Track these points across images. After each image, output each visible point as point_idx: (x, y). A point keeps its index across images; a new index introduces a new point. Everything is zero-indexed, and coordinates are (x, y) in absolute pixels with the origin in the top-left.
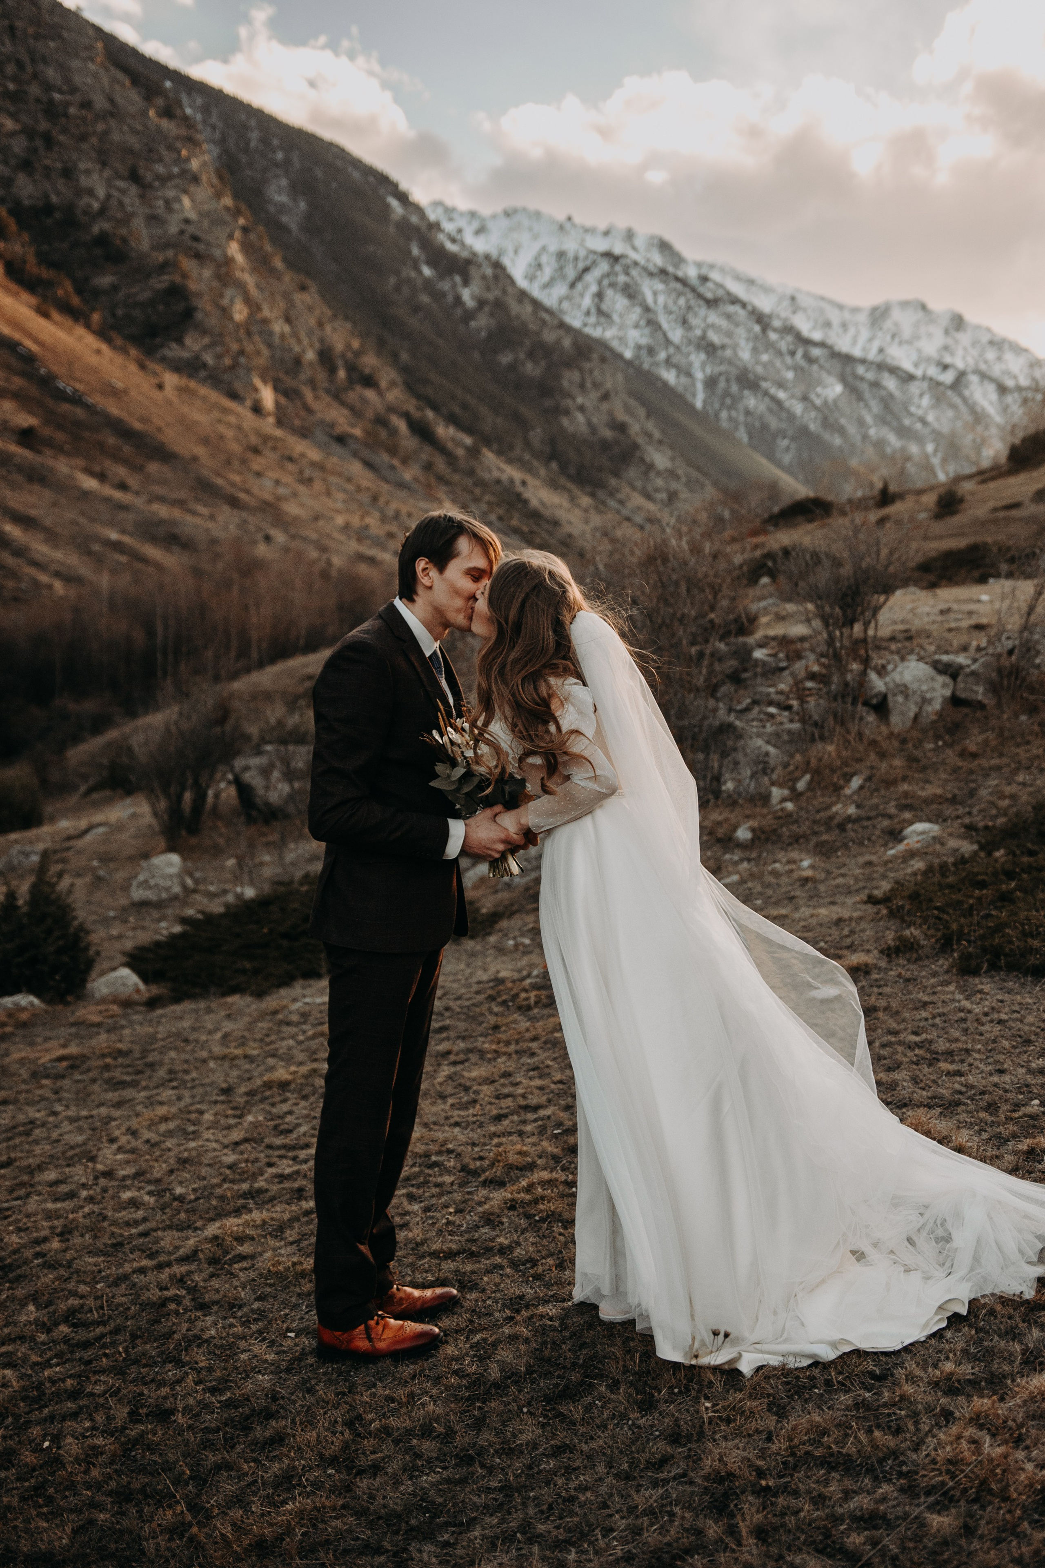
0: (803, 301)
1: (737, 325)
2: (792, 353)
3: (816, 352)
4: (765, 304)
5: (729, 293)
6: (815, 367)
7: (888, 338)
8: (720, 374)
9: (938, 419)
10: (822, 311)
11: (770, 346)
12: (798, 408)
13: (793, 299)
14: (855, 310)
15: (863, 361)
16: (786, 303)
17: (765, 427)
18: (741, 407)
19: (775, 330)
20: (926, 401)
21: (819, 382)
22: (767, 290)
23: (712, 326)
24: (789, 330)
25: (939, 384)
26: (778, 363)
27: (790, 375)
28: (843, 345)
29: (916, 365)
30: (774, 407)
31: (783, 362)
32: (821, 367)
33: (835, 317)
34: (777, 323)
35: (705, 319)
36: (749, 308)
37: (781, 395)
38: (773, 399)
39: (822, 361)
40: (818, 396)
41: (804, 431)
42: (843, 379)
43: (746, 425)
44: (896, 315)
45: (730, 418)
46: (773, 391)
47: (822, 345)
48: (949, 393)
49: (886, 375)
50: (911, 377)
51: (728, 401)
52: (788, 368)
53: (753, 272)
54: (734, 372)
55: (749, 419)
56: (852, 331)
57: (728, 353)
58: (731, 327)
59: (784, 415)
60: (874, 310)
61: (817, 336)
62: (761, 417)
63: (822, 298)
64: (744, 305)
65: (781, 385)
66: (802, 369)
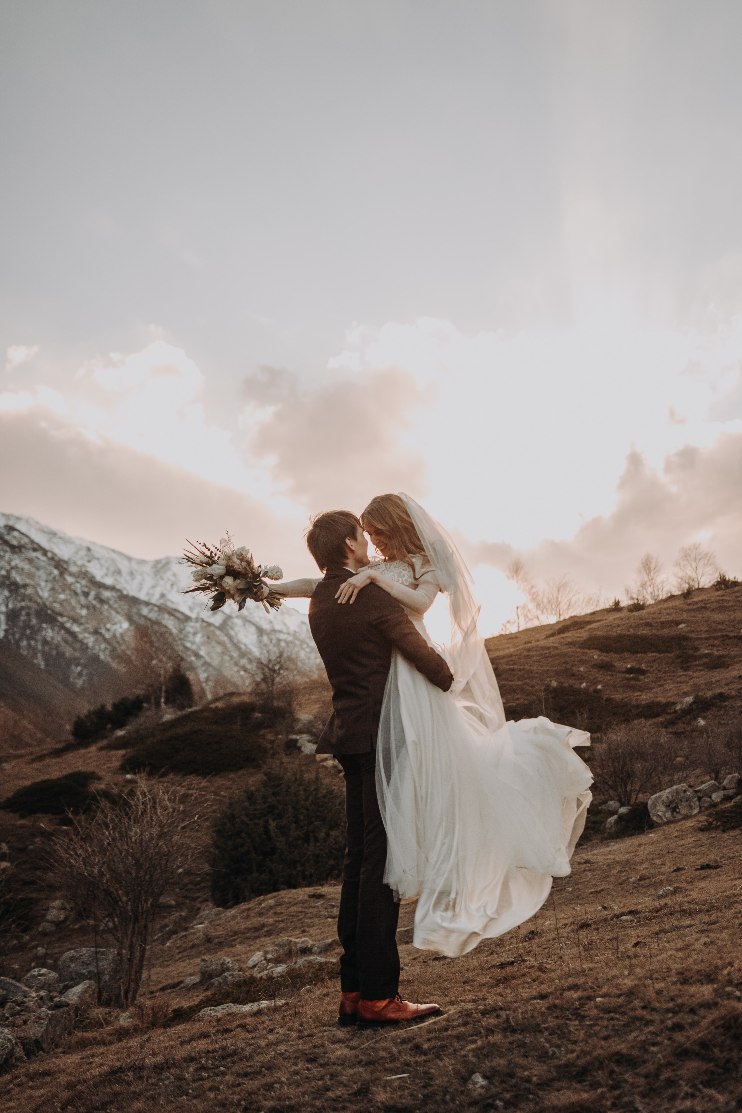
0: (97, 551)
1: (38, 568)
2: (86, 594)
3: (106, 594)
4: (63, 552)
5: (32, 542)
6: (106, 607)
7: (168, 586)
8: (22, 608)
9: (208, 654)
10: (113, 561)
11: (67, 587)
12: (90, 640)
13: (89, 549)
14: (142, 562)
15: (147, 604)
16: (83, 553)
17: (61, 655)
18: (39, 638)
19: (71, 574)
20: (198, 638)
21: (109, 620)
22: (67, 541)
23: (16, 567)
24: (84, 574)
25: (209, 624)
26: (73, 602)
27: (84, 612)
28: (131, 589)
29: (191, 609)
30: (70, 638)
31: (79, 602)
32: (111, 607)
33: (124, 566)
34: (73, 569)
35: (9, 563)
36: (49, 555)
37: (76, 628)
38: (68, 631)
39: (111, 602)
40: (108, 630)
41: (95, 659)
42: (130, 618)
43: (44, 652)
44: (175, 568)
45: (29, 646)
46: (68, 625)
47: (113, 588)
48: (218, 632)
49: (166, 616)
50: (188, 618)
51: (28, 632)
52: (82, 606)
53: (55, 527)
54: (34, 606)
55: (47, 648)
56: (138, 578)
57: (29, 591)
58: (33, 570)
59: (77, 645)
60: (158, 562)
61: (109, 581)
62: (57, 646)
63: (114, 551)
64: (45, 552)
65: (75, 620)
66: (94, 607)
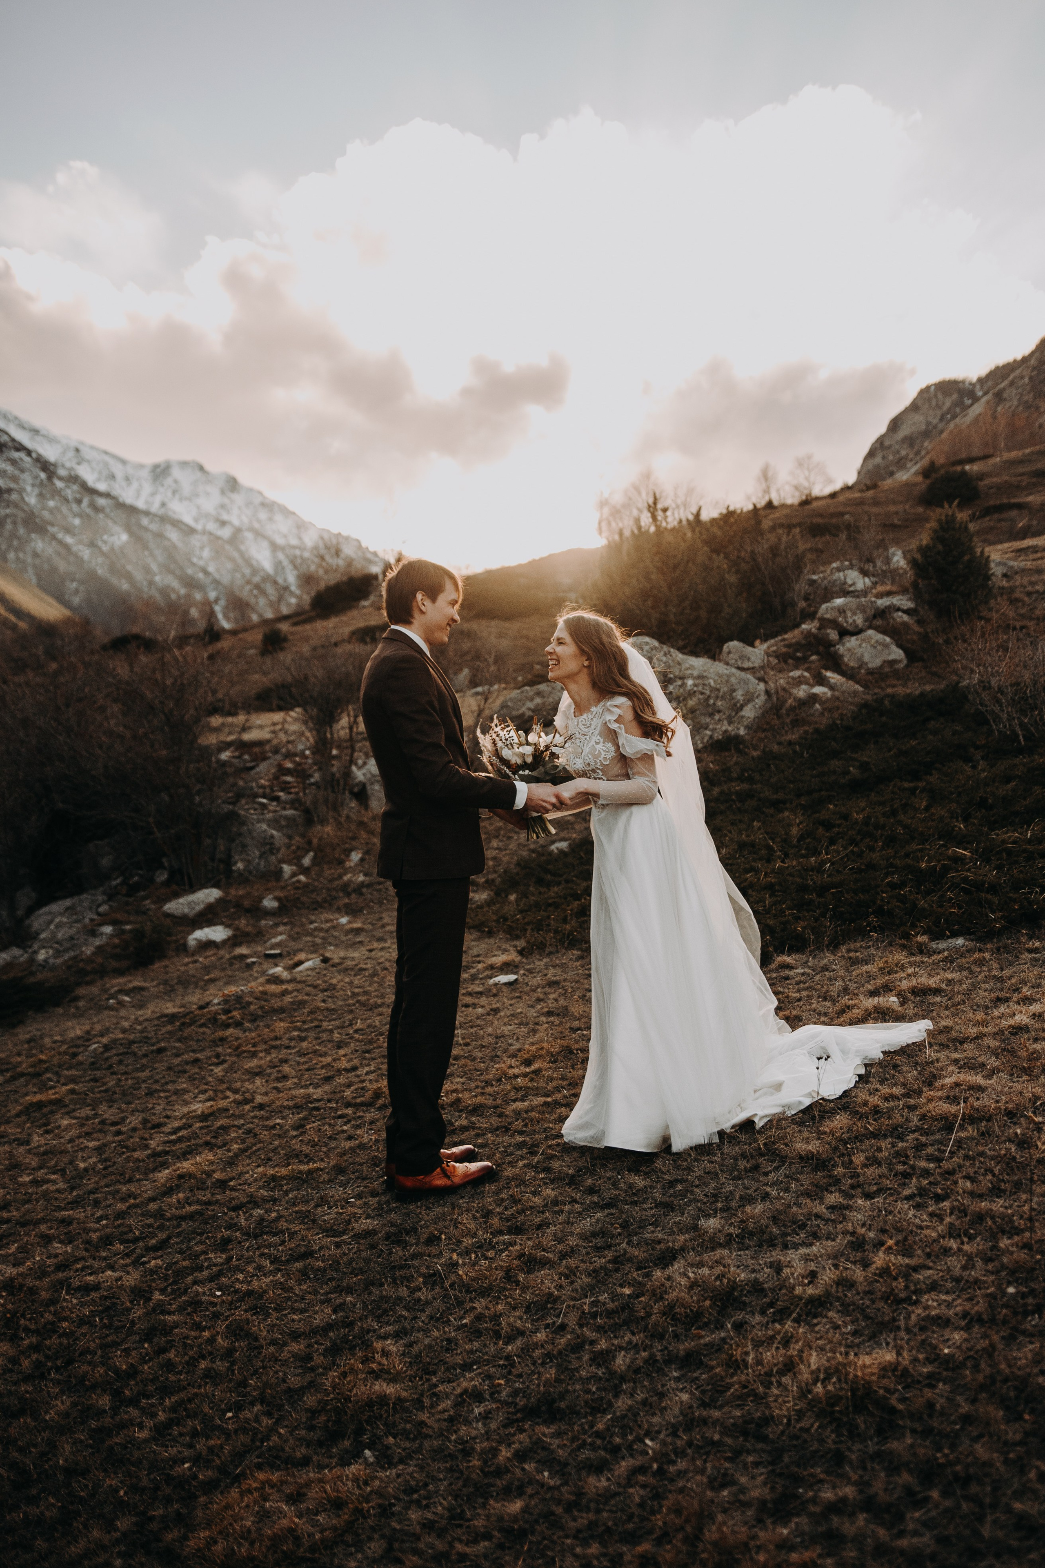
0: (86, 453)
1: (22, 471)
2: (79, 502)
3: (101, 502)
4: (50, 453)
5: (13, 440)
6: (101, 516)
7: (169, 494)
8: (7, 516)
9: (218, 570)
10: (106, 464)
11: (56, 493)
12: (86, 553)
13: (77, 450)
14: (137, 466)
15: (147, 513)
16: (71, 454)
17: (53, 569)
18: (28, 549)
19: (61, 478)
20: (206, 553)
21: (106, 530)
22: (51, 440)
24: (74, 479)
25: (218, 538)
26: (64, 509)
27: (77, 522)
28: (128, 496)
29: (196, 520)
30: (63, 552)
31: (71, 510)
32: (107, 516)
33: (118, 470)
34: (62, 472)
36: (34, 455)
37: (69, 540)
38: (61, 542)
39: (108, 510)
40: (105, 542)
41: (92, 575)
42: (128, 529)
43: (34, 567)
44: (176, 473)
45: (18, 559)
46: (60, 536)
47: (107, 495)
48: (228, 547)
49: (169, 527)
50: (192, 531)
51: (15, 543)
52: (75, 515)
53: (37, 423)
55: (37, 562)
56: (135, 485)
57: (14, 496)
58: (17, 472)
59: (72, 559)
60: (156, 467)
61: (102, 487)
62: (49, 560)
63: (106, 453)
64: (29, 452)
65: (68, 530)
66: (88, 516)
